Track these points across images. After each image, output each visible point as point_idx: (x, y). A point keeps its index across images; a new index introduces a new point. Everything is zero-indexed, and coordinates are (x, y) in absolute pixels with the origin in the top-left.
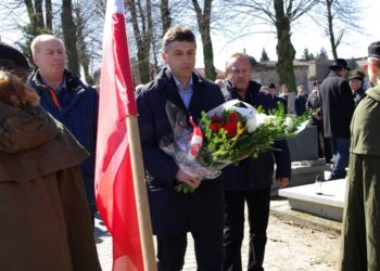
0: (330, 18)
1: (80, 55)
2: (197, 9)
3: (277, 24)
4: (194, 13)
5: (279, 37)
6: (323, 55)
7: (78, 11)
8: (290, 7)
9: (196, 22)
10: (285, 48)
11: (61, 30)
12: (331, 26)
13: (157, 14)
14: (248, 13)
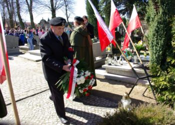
0: (67, 10)
2: (28, 4)
3: (52, 11)
4: (27, 6)
5: (53, 14)
8: (55, 6)
9: (28, 8)
13: (15, 5)
14: (43, 7)
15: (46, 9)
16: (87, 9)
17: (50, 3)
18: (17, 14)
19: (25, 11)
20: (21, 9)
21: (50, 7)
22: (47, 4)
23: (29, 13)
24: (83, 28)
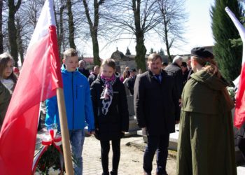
0: (166, 32)
1: (19, 47)
2: (90, 23)
3: (136, 34)
4: (88, 25)
5: (137, 41)
6: (162, 52)
7: (18, 20)
8: (144, 24)
9: (89, 30)
10: (141, 48)
11: (7, 32)
12: (166, 36)
13: (65, 25)
14: (120, 27)
15: (125, 31)
16: (213, 28)
17: (133, 19)
18: (68, 41)
19: (84, 35)
20: (76, 32)
21: (134, 26)
22: (127, 20)
23: (91, 39)
24: (212, 72)
